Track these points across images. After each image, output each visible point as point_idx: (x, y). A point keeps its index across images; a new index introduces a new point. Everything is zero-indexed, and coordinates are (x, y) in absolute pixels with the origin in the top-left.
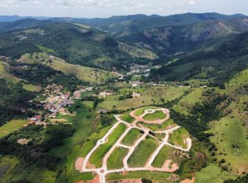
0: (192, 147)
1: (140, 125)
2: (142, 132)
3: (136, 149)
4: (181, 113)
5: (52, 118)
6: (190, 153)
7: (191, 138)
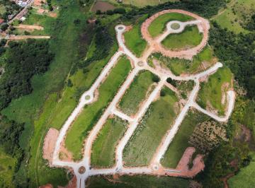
0: (233, 112)
1: (155, 61)
2: (156, 79)
3: (140, 124)
4: (230, 29)
5: (20, 22)
6: (229, 126)
7: (236, 90)
